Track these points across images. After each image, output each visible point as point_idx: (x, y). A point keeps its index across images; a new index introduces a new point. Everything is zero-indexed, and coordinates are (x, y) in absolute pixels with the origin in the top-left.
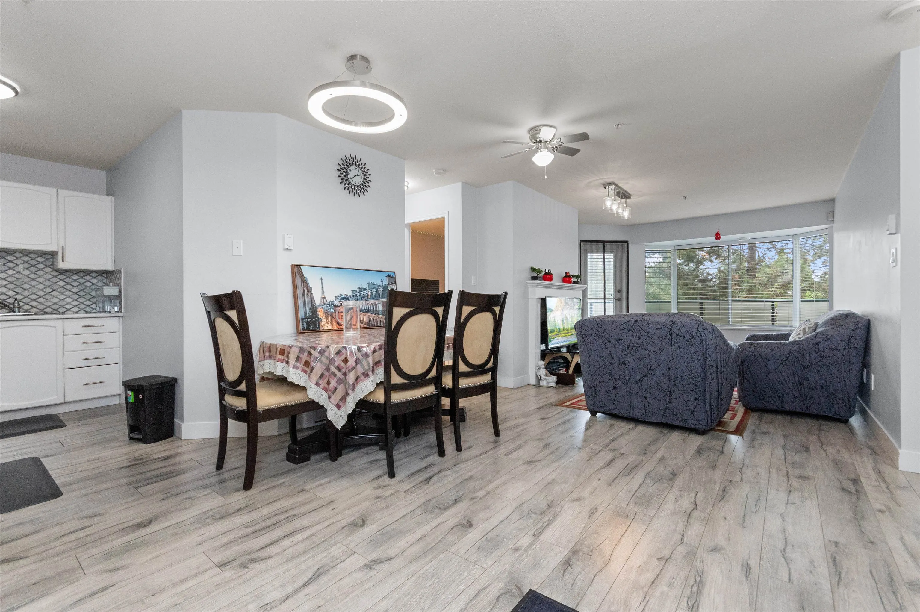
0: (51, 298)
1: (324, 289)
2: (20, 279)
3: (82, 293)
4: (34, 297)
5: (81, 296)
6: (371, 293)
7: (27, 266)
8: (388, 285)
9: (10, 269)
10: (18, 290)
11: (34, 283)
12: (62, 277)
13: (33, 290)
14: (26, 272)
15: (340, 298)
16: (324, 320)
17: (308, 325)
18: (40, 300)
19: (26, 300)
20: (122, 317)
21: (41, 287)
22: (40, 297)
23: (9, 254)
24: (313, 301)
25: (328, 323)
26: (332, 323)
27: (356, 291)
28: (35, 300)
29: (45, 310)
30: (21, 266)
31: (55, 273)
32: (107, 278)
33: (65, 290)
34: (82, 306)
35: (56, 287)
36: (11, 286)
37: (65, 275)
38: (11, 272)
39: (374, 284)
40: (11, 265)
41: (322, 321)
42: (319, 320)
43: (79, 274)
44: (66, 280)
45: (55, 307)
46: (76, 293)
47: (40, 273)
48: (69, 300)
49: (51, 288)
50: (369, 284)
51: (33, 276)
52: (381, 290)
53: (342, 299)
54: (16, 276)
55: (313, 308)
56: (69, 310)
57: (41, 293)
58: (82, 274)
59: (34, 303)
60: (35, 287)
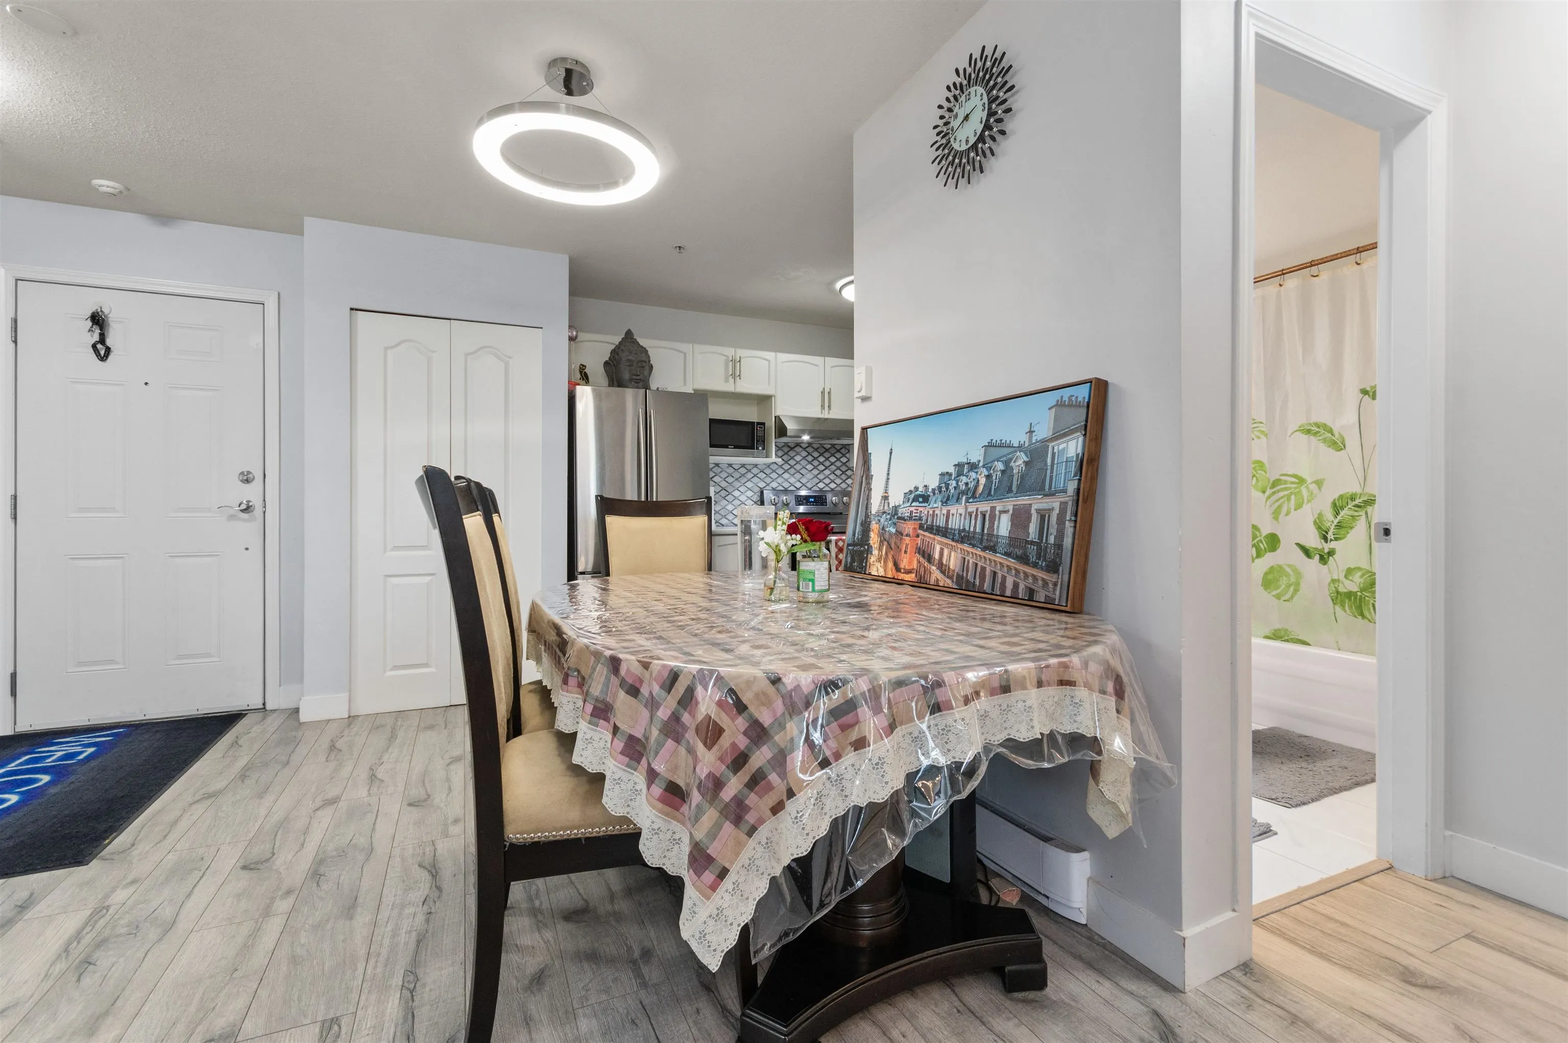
1: (891, 477)
6: (988, 477)
8: (1051, 440)
15: (912, 496)
16: (875, 552)
17: (853, 560)
24: (869, 506)
25: (879, 560)
26: (885, 562)
27: (950, 475)
39: (1001, 445)
41: (872, 554)
42: (869, 551)
50: (990, 446)
52: (1020, 462)
53: (915, 499)
55: (866, 522)
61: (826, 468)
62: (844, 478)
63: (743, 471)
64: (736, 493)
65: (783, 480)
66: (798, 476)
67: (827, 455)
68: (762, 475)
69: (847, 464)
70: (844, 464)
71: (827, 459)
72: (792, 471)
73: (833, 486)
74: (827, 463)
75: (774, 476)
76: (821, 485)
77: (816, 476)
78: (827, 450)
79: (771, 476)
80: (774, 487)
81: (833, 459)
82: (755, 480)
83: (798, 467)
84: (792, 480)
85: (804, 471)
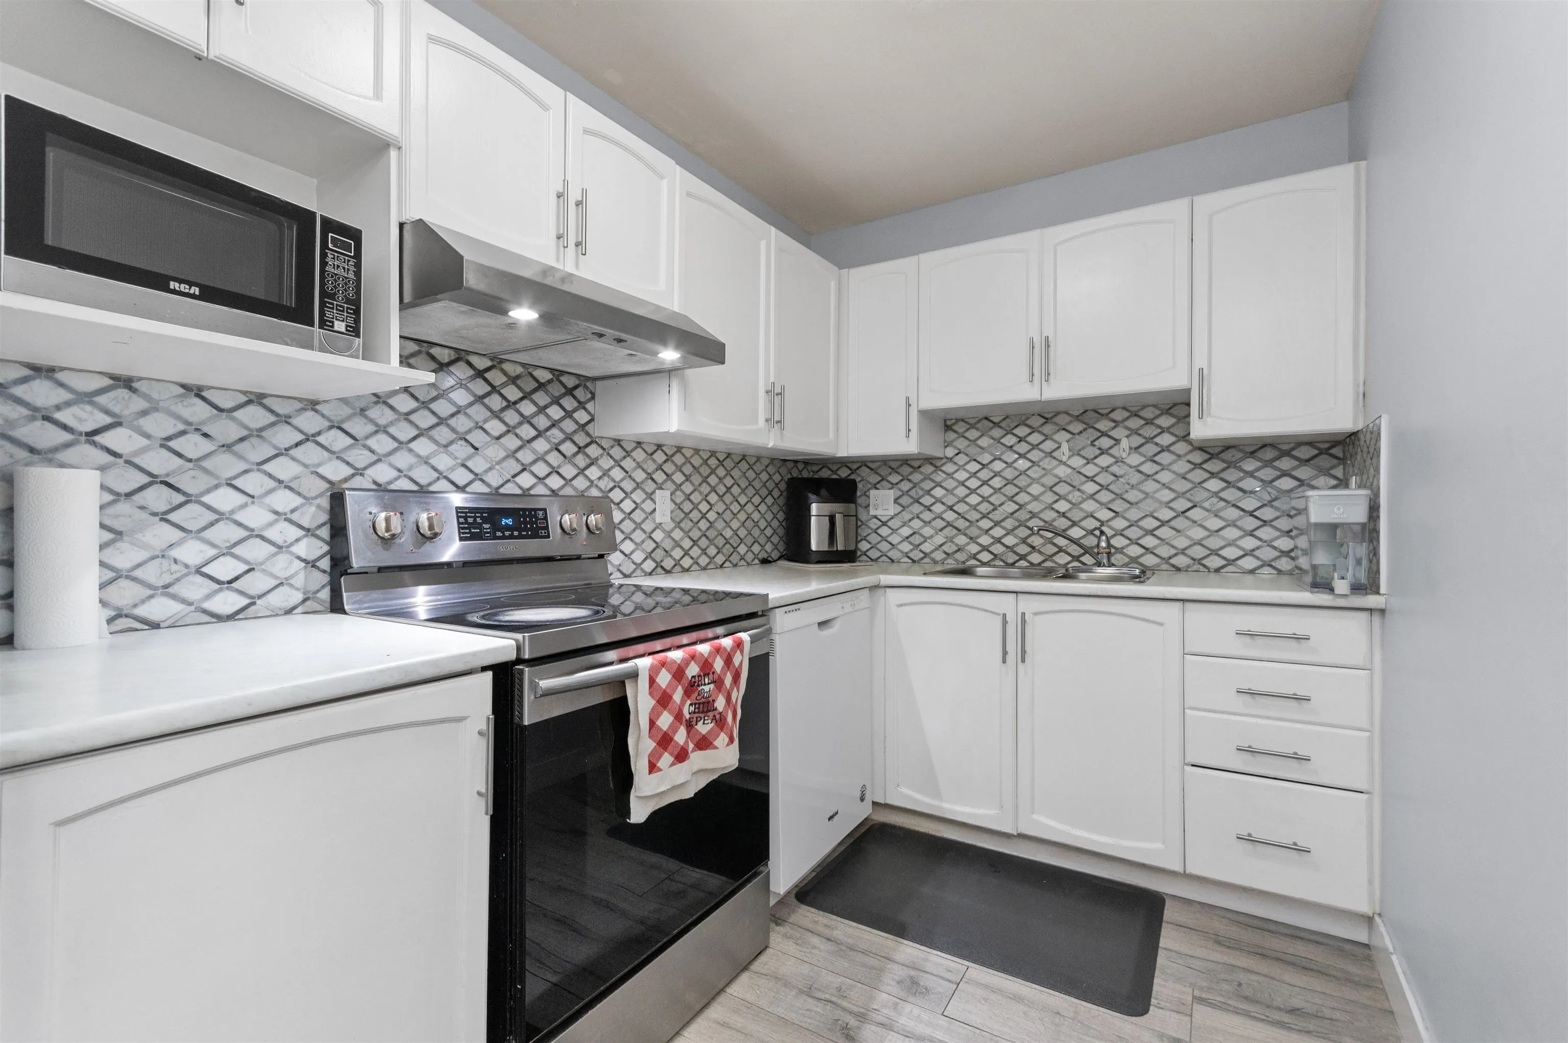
0: (1189, 528)
2: (1121, 477)
3: (1267, 514)
4: (1150, 523)
5: (1265, 523)
7: (1137, 441)
9: (1103, 452)
10: (1119, 506)
11: (1150, 486)
12: (1215, 466)
13: (1148, 506)
14: (1135, 459)
18: (1164, 532)
19: (1134, 533)
20: (1382, 611)
21: (1166, 495)
22: (1163, 523)
23: (1102, 415)
28: (1151, 532)
29: (1172, 561)
30: (1125, 443)
31: (1198, 457)
32: (1342, 460)
33: (1222, 504)
34: (1267, 554)
35: (1199, 496)
36: (1105, 496)
37: (1223, 461)
38: (1104, 461)
40: (1105, 442)
43: (1260, 454)
44: (1225, 475)
45: (1197, 552)
46: (1251, 514)
47: (1165, 458)
48: (1232, 533)
49: (1189, 500)
51: (1148, 468)
54: (1115, 469)
56: (1231, 562)
57: (1166, 514)
58: (1269, 454)
59: (1149, 541)
60: (1152, 497)
61: (539, 434)
62: (582, 464)
63: (254, 416)
64: (224, 499)
65: (412, 460)
66: (461, 450)
67: (541, 398)
68: (338, 441)
69: (589, 428)
70: (583, 427)
71: (542, 410)
72: (443, 434)
73: (555, 482)
74: (542, 422)
75: (381, 444)
76: (526, 480)
77: (513, 454)
78: (541, 386)
79: (371, 442)
80: (382, 480)
81: (555, 412)
82: (311, 453)
83: (461, 423)
84: (443, 462)
85: (477, 437)
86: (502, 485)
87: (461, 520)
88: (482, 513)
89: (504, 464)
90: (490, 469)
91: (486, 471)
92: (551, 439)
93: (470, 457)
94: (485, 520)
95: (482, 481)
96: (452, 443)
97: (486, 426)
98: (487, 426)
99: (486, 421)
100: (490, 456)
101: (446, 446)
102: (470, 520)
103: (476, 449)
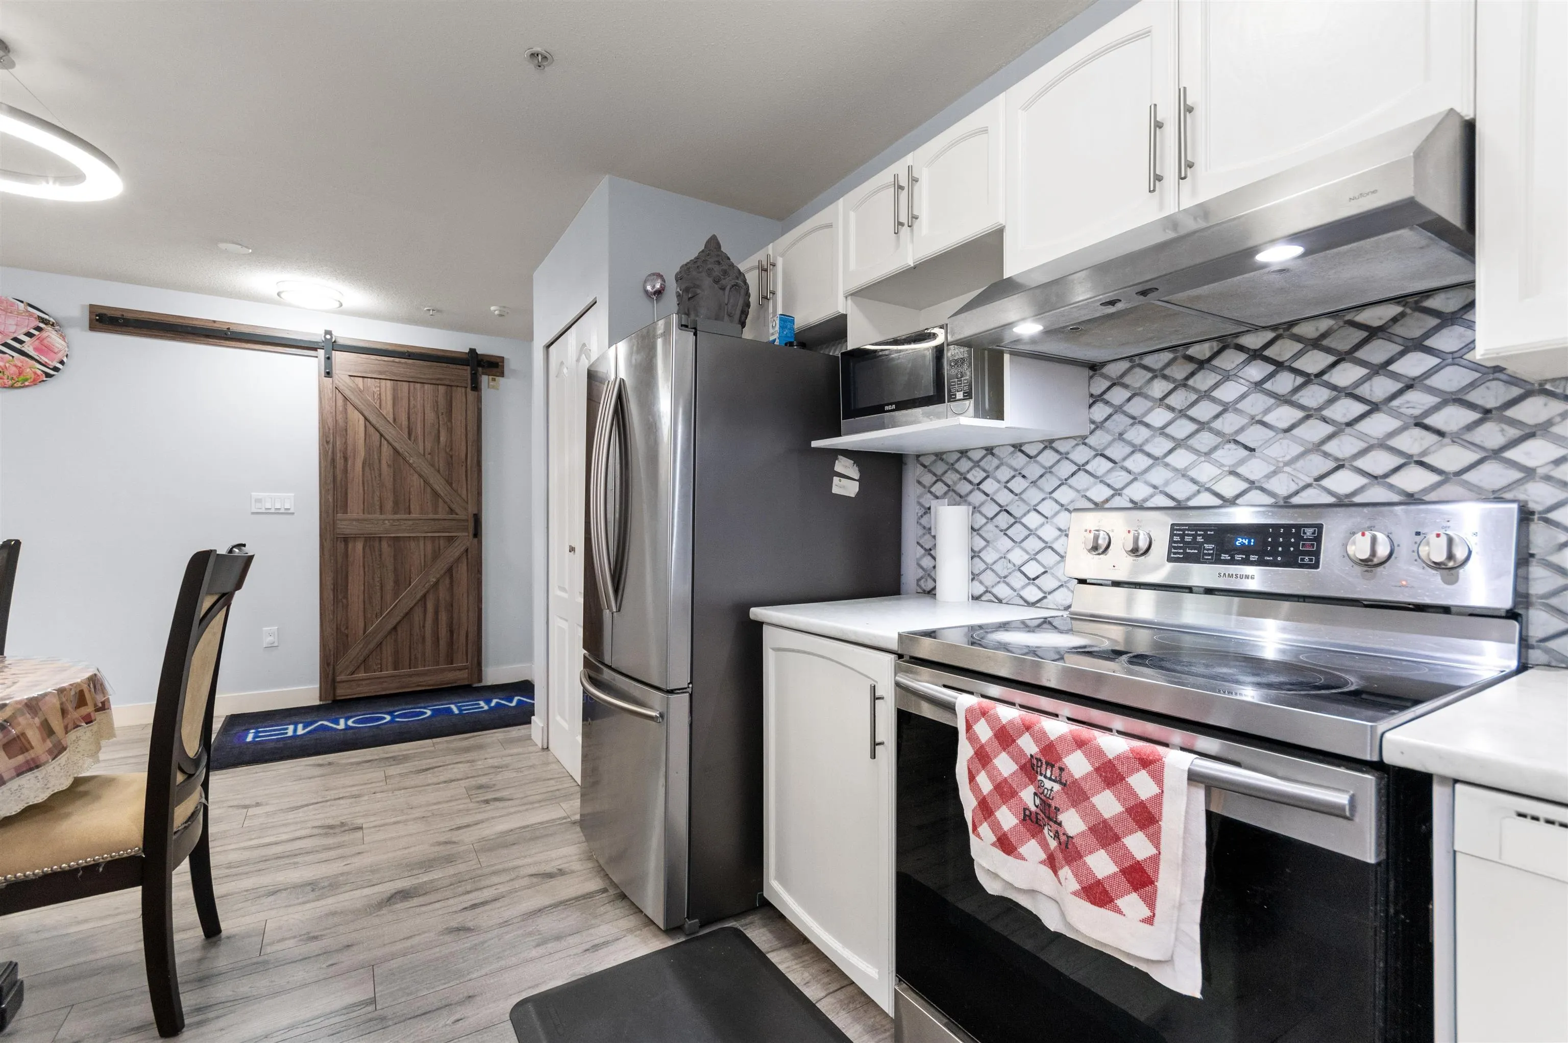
65: (1169, 474)
66: (1229, 455)
67: (1379, 351)
68: (1100, 466)
71: (1380, 369)
72: (1205, 440)
75: (1138, 462)
76: (1345, 482)
77: (1318, 447)
78: (1376, 333)
79: (1128, 464)
80: (1137, 498)
82: (1081, 480)
83: (1229, 423)
84: (1205, 472)
86: (1296, 493)
87: (1176, 538)
88: (1206, 531)
89: (1300, 464)
90: (1275, 473)
91: (1268, 476)
92: (1402, 410)
93: (1242, 462)
94: (1208, 539)
95: (1262, 489)
96: (1215, 448)
97: (1267, 419)
98: (1269, 419)
99: (1267, 411)
100: (1274, 456)
101: (1207, 454)
102: (1188, 539)
103: (1252, 450)
